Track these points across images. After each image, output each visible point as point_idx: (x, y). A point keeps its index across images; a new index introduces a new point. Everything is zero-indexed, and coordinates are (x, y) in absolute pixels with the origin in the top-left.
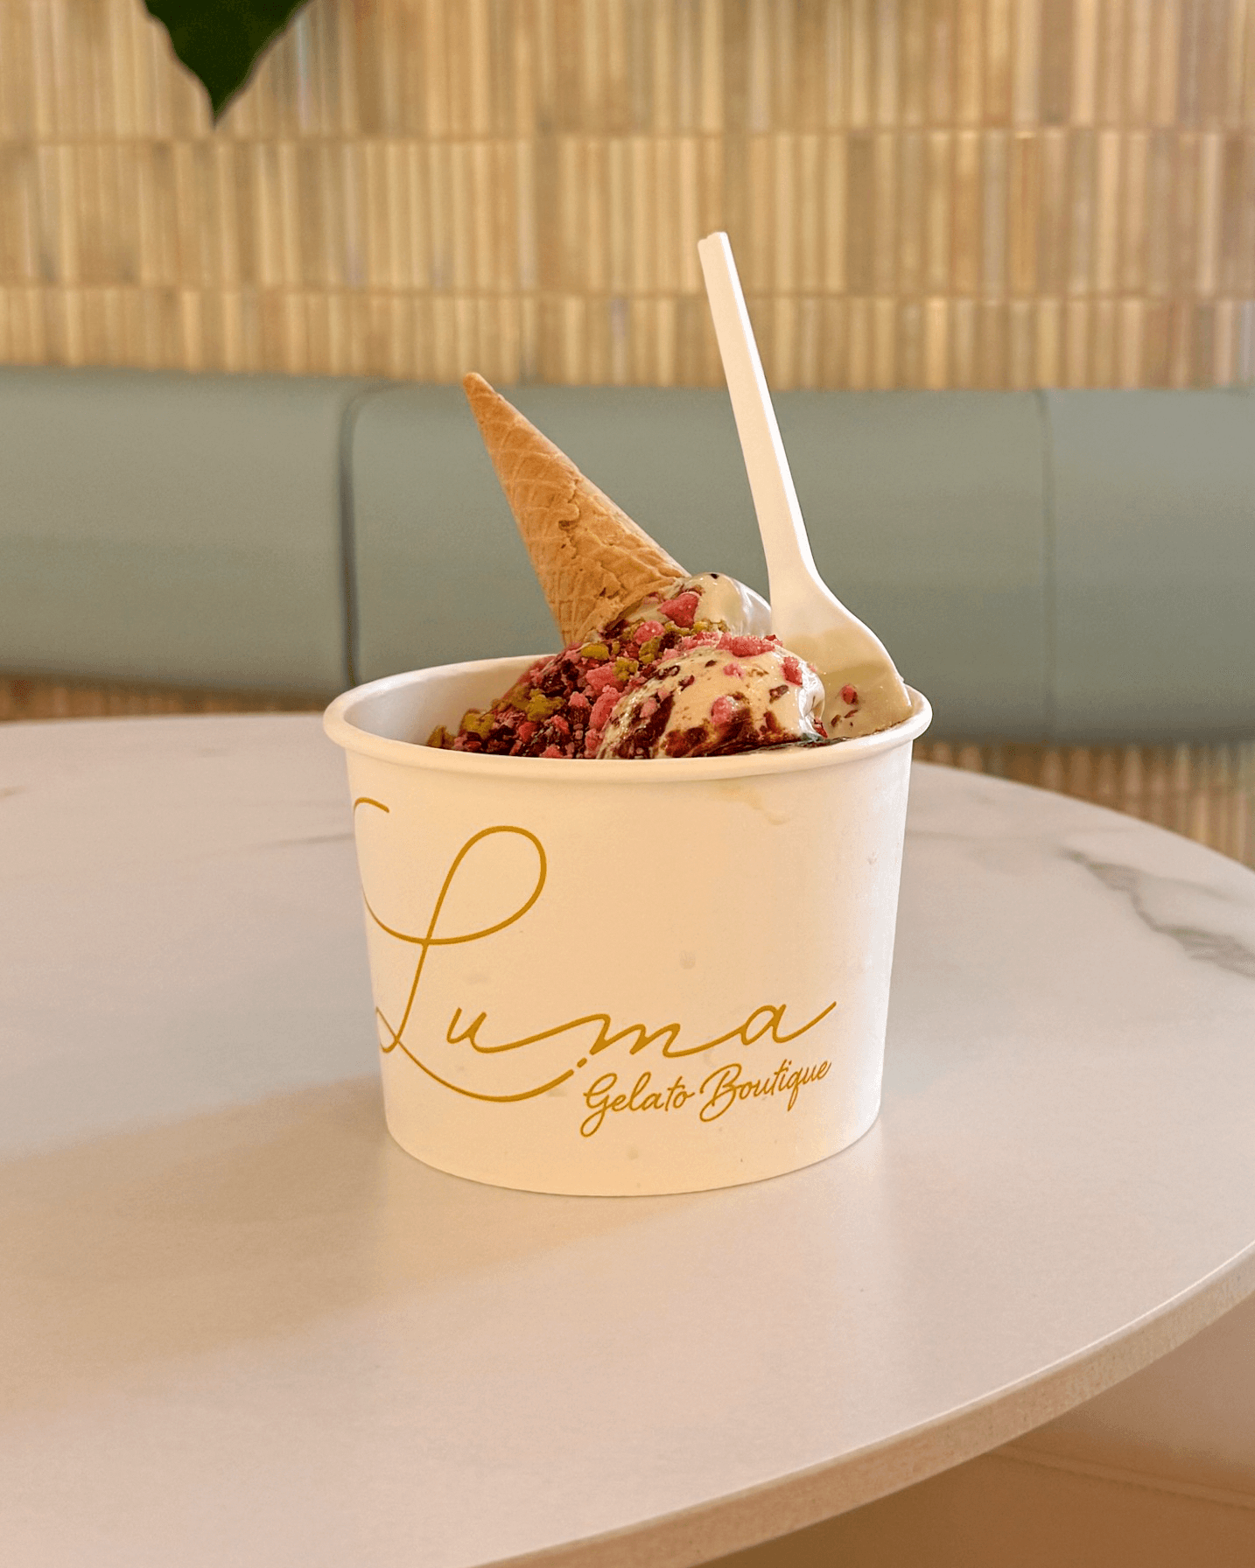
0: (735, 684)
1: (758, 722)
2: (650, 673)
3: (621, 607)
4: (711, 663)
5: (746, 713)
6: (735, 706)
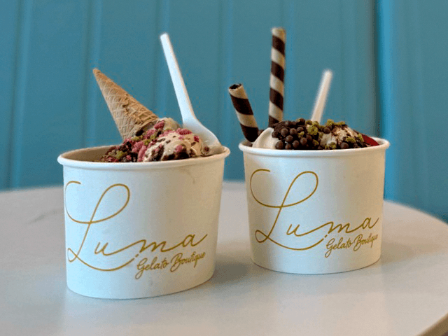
0: (182, 142)
1: (189, 152)
2: (156, 141)
3: (141, 126)
4: (174, 137)
5: (185, 150)
6: (183, 147)
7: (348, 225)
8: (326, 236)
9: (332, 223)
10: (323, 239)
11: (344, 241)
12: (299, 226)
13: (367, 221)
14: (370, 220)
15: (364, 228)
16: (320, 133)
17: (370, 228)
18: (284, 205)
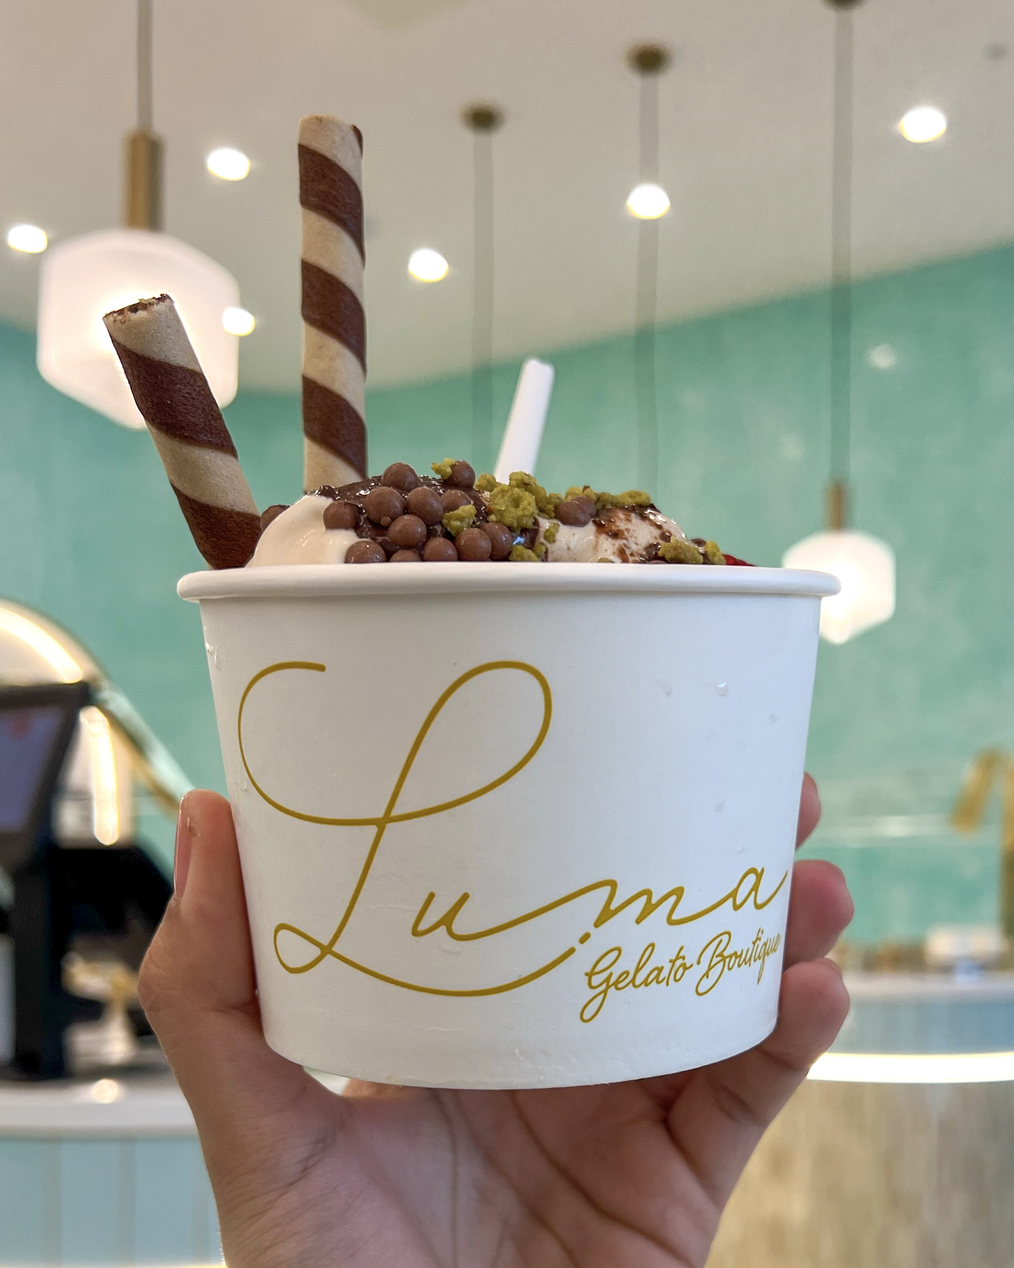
7: (678, 892)
8: (585, 938)
9: (613, 884)
10: (572, 951)
11: (662, 958)
12: (465, 897)
13: (752, 878)
14: (759, 876)
15: (736, 907)
16: (545, 524)
17: (759, 907)
18: (396, 812)
